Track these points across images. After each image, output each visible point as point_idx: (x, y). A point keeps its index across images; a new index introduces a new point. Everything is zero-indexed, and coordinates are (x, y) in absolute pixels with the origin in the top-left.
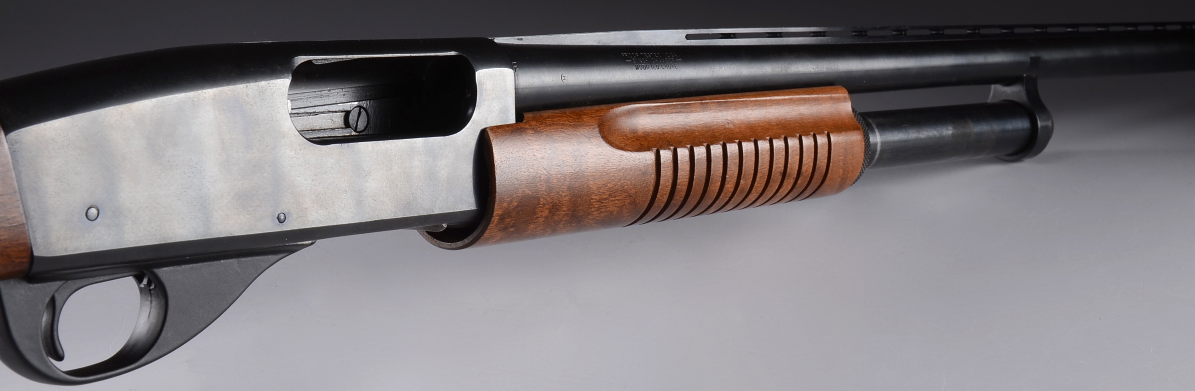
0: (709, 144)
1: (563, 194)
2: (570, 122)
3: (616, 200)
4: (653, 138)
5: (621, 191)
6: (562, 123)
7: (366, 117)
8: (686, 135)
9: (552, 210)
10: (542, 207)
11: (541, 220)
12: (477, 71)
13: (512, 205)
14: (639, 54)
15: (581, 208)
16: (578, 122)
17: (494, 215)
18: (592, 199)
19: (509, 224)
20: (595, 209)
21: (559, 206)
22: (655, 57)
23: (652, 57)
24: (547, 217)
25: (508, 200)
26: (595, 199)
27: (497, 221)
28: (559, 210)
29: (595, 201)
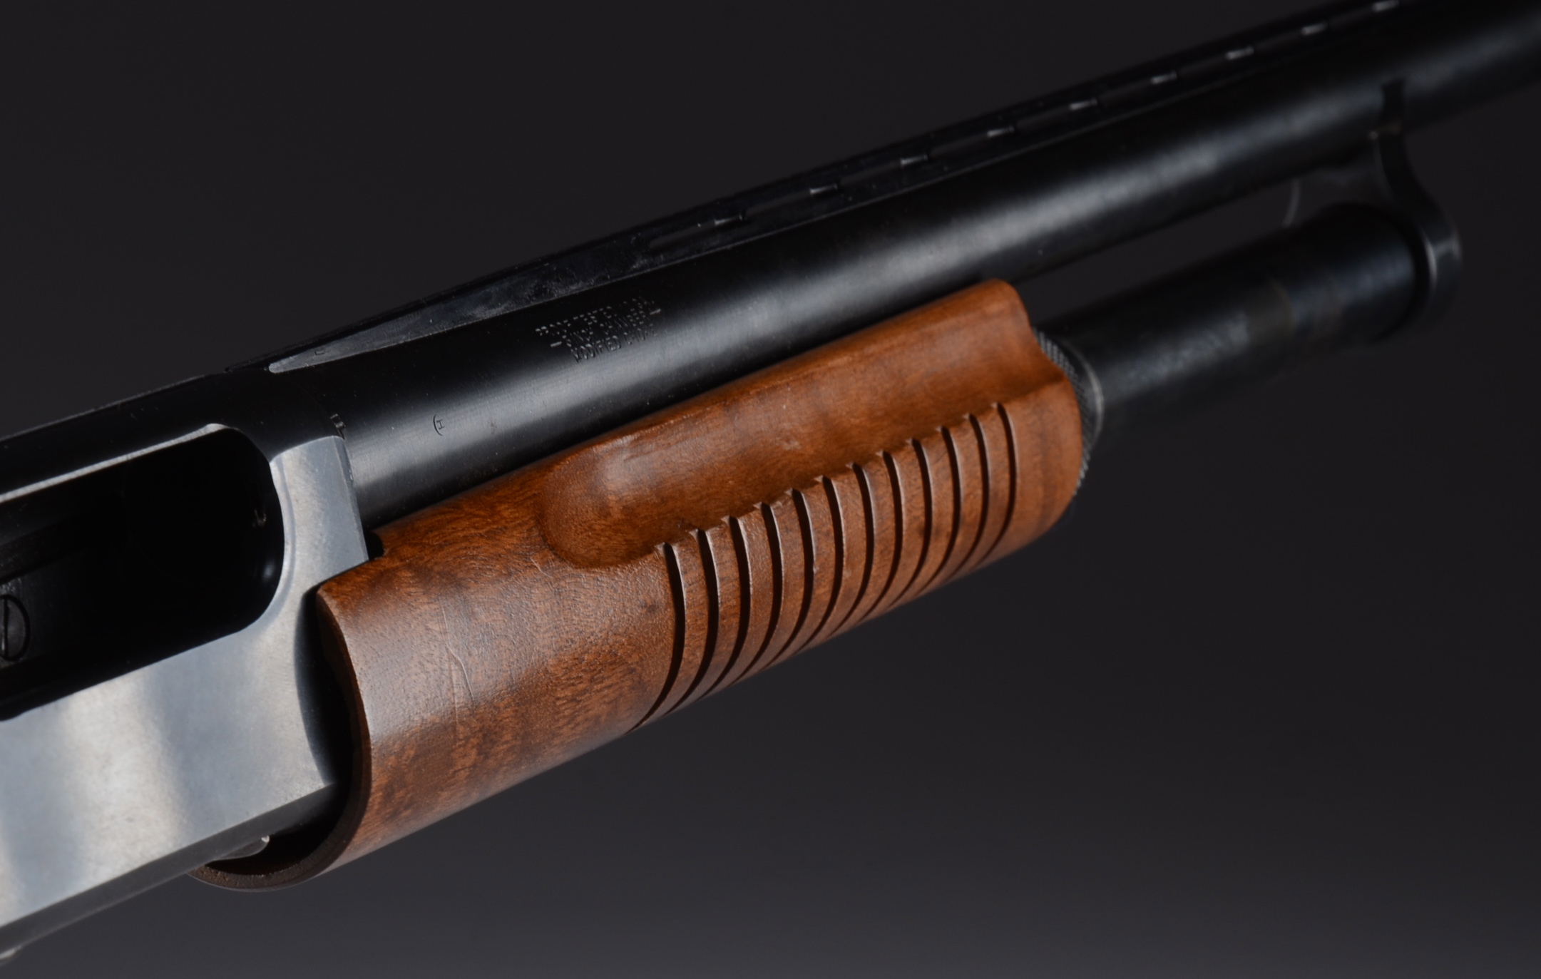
0: (766, 502)
2: (477, 528)
3: (605, 687)
4: (646, 517)
5: (611, 664)
6: (461, 534)
7: (21, 617)
8: (711, 491)
9: (484, 747)
10: (464, 746)
12: (271, 459)
13: (404, 758)
14: (571, 321)
15: (538, 726)
16: (494, 523)
17: (372, 790)
18: (558, 699)
19: (402, 802)
20: (566, 721)
21: (495, 733)
22: (607, 320)
23: (599, 322)
24: (474, 766)
26: (564, 698)
27: (380, 803)
28: (496, 742)
29: (564, 701)
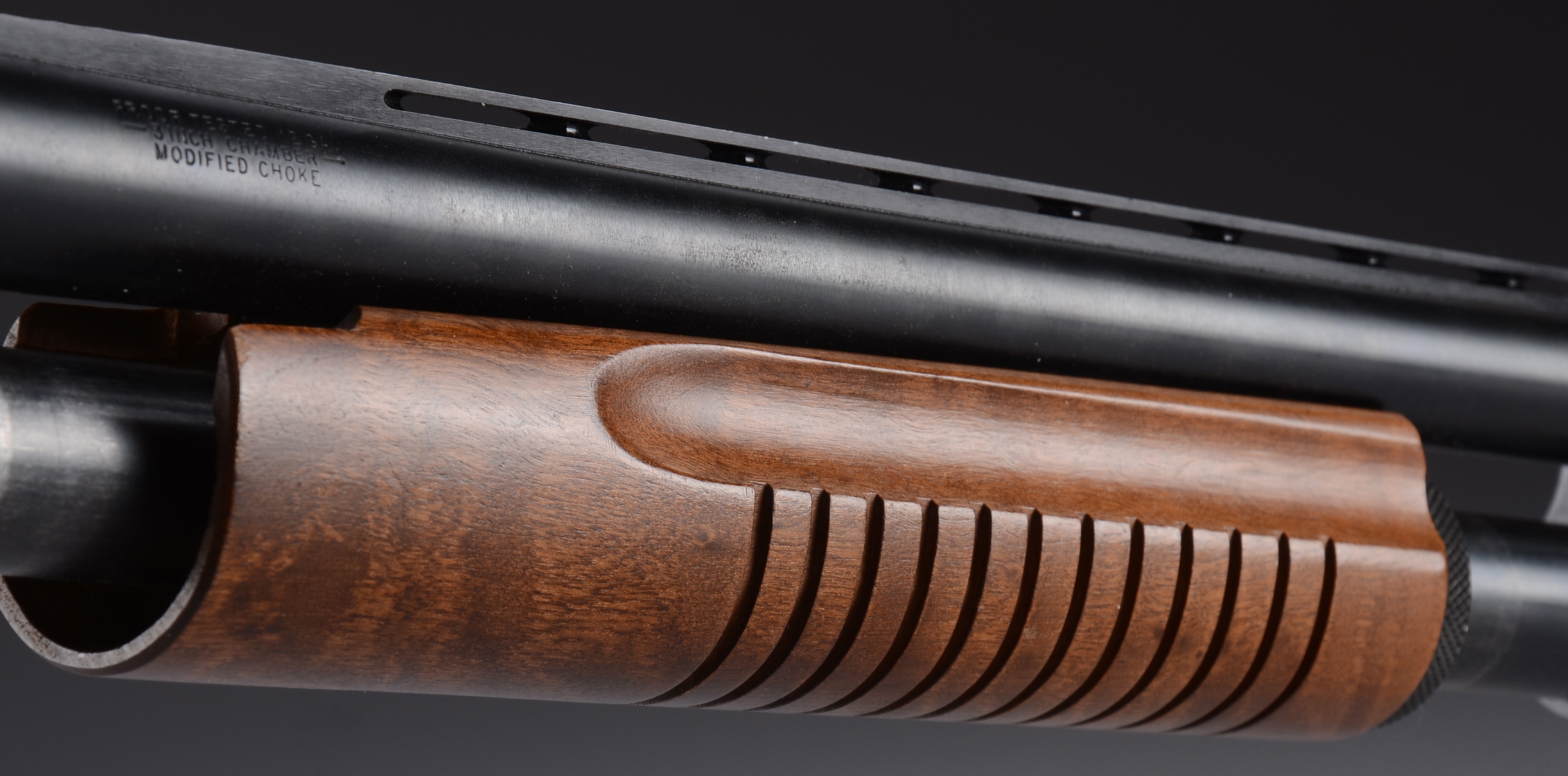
1: (446, 562)
3: (616, 610)
4: (761, 451)
5: (632, 586)
9: (405, 602)
10: (375, 587)
11: (367, 625)
13: (276, 563)
15: (498, 614)
17: (215, 583)
18: (538, 593)
20: (545, 626)
21: (427, 593)
24: (387, 620)
25: (266, 545)
26: (547, 596)
28: (426, 605)
29: (546, 600)
